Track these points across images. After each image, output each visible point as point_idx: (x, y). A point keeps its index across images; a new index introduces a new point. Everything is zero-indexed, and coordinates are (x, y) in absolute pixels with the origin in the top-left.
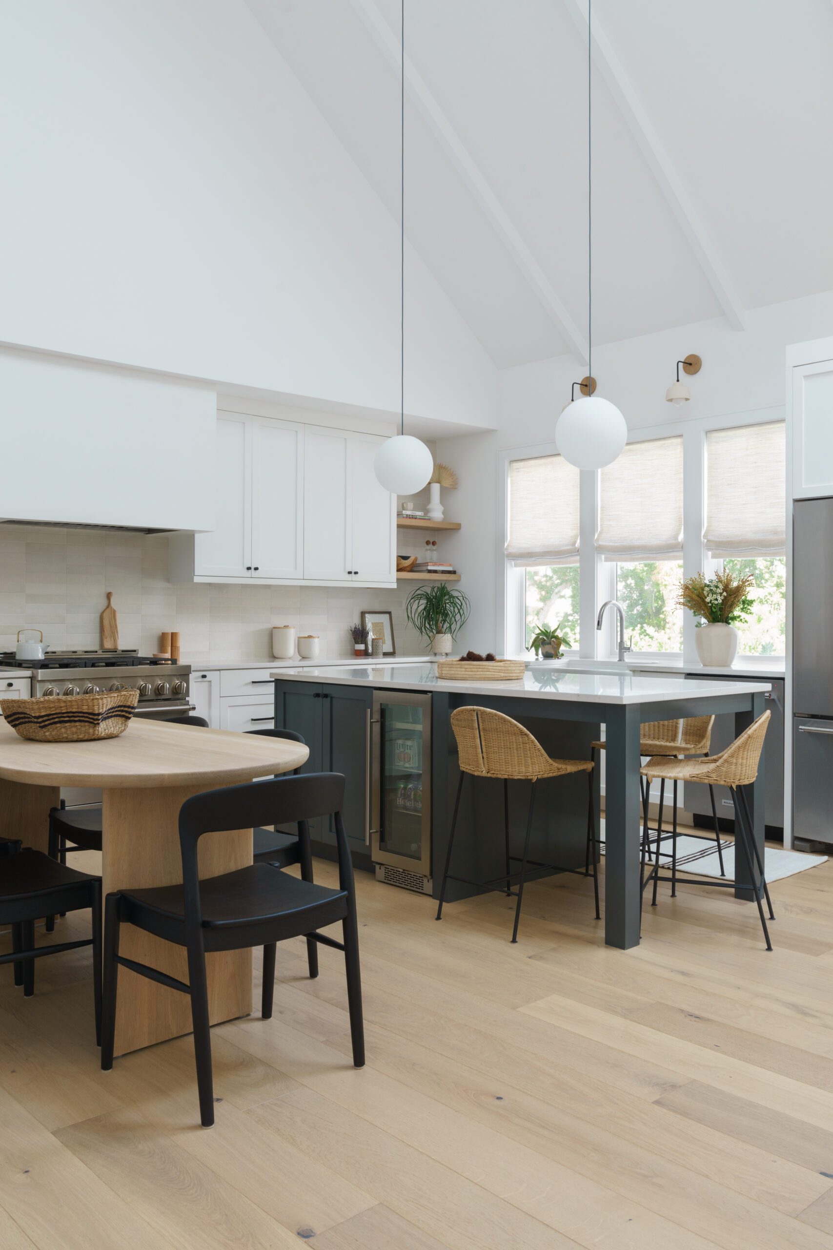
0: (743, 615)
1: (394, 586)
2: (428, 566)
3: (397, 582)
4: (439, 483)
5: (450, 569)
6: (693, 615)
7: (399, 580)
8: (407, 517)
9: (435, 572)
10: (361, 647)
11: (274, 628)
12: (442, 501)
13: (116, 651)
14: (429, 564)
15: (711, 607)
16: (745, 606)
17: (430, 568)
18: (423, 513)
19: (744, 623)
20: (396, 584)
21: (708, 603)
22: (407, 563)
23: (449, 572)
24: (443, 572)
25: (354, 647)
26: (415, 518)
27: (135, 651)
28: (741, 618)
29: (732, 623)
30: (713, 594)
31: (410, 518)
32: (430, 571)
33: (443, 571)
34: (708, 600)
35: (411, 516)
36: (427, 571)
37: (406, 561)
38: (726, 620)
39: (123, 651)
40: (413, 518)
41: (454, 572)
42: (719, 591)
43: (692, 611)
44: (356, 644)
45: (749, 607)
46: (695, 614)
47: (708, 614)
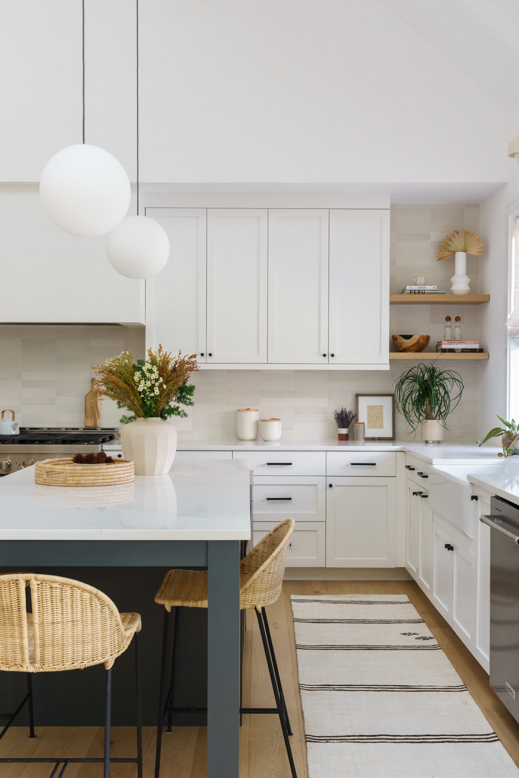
0: (182, 407)
1: (387, 368)
2: (441, 344)
3: (390, 363)
4: (465, 252)
5: (476, 346)
6: (117, 406)
7: (392, 362)
8: (410, 293)
9: (452, 351)
10: (344, 431)
11: (238, 410)
12: (469, 272)
13: (96, 429)
14: (443, 342)
15: (143, 398)
16: (184, 394)
17: (444, 346)
18: (436, 287)
19: (182, 416)
20: (389, 365)
21: (140, 392)
22: (409, 343)
23: (473, 351)
24: (463, 351)
25: (338, 430)
26: (424, 293)
27: (113, 429)
28: (180, 410)
29: (168, 418)
30: (145, 380)
31: (415, 293)
32: (444, 351)
33: (463, 349)
34: (141, 388)
35: (417, 291)
36: (440, 351)
37: (408, 341)
38: (161, 414)
39: (102, 429)
40: (419, 293)
41: (481, 350)
42: (154, 376)
43: (116, 401)
44: (339, 428)
45: (188, 396)
46: (119, 405)
47: (138, 406)
